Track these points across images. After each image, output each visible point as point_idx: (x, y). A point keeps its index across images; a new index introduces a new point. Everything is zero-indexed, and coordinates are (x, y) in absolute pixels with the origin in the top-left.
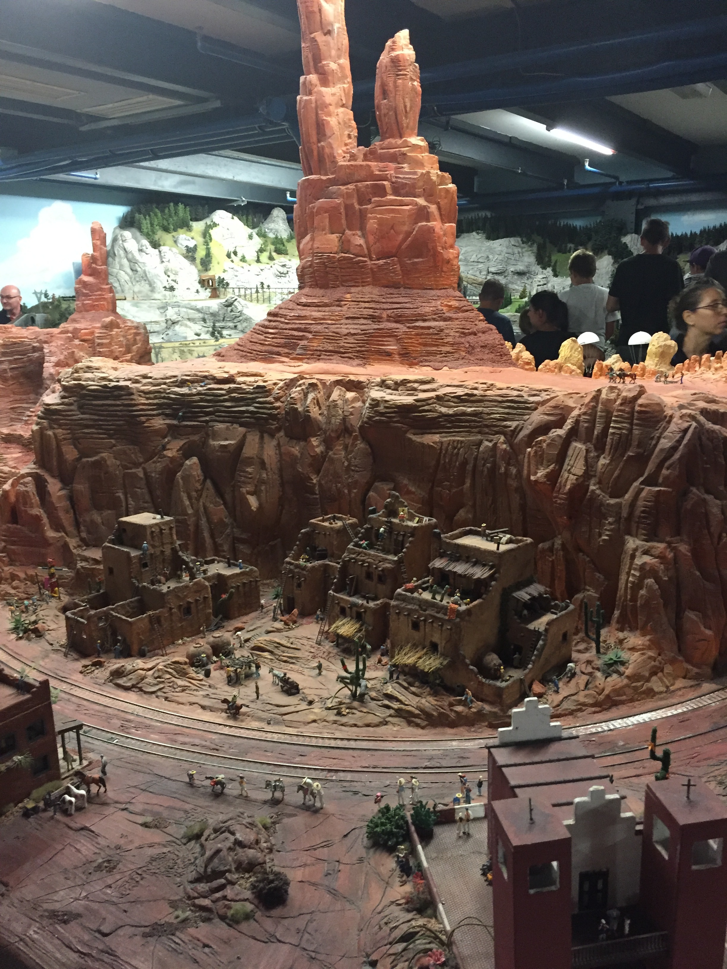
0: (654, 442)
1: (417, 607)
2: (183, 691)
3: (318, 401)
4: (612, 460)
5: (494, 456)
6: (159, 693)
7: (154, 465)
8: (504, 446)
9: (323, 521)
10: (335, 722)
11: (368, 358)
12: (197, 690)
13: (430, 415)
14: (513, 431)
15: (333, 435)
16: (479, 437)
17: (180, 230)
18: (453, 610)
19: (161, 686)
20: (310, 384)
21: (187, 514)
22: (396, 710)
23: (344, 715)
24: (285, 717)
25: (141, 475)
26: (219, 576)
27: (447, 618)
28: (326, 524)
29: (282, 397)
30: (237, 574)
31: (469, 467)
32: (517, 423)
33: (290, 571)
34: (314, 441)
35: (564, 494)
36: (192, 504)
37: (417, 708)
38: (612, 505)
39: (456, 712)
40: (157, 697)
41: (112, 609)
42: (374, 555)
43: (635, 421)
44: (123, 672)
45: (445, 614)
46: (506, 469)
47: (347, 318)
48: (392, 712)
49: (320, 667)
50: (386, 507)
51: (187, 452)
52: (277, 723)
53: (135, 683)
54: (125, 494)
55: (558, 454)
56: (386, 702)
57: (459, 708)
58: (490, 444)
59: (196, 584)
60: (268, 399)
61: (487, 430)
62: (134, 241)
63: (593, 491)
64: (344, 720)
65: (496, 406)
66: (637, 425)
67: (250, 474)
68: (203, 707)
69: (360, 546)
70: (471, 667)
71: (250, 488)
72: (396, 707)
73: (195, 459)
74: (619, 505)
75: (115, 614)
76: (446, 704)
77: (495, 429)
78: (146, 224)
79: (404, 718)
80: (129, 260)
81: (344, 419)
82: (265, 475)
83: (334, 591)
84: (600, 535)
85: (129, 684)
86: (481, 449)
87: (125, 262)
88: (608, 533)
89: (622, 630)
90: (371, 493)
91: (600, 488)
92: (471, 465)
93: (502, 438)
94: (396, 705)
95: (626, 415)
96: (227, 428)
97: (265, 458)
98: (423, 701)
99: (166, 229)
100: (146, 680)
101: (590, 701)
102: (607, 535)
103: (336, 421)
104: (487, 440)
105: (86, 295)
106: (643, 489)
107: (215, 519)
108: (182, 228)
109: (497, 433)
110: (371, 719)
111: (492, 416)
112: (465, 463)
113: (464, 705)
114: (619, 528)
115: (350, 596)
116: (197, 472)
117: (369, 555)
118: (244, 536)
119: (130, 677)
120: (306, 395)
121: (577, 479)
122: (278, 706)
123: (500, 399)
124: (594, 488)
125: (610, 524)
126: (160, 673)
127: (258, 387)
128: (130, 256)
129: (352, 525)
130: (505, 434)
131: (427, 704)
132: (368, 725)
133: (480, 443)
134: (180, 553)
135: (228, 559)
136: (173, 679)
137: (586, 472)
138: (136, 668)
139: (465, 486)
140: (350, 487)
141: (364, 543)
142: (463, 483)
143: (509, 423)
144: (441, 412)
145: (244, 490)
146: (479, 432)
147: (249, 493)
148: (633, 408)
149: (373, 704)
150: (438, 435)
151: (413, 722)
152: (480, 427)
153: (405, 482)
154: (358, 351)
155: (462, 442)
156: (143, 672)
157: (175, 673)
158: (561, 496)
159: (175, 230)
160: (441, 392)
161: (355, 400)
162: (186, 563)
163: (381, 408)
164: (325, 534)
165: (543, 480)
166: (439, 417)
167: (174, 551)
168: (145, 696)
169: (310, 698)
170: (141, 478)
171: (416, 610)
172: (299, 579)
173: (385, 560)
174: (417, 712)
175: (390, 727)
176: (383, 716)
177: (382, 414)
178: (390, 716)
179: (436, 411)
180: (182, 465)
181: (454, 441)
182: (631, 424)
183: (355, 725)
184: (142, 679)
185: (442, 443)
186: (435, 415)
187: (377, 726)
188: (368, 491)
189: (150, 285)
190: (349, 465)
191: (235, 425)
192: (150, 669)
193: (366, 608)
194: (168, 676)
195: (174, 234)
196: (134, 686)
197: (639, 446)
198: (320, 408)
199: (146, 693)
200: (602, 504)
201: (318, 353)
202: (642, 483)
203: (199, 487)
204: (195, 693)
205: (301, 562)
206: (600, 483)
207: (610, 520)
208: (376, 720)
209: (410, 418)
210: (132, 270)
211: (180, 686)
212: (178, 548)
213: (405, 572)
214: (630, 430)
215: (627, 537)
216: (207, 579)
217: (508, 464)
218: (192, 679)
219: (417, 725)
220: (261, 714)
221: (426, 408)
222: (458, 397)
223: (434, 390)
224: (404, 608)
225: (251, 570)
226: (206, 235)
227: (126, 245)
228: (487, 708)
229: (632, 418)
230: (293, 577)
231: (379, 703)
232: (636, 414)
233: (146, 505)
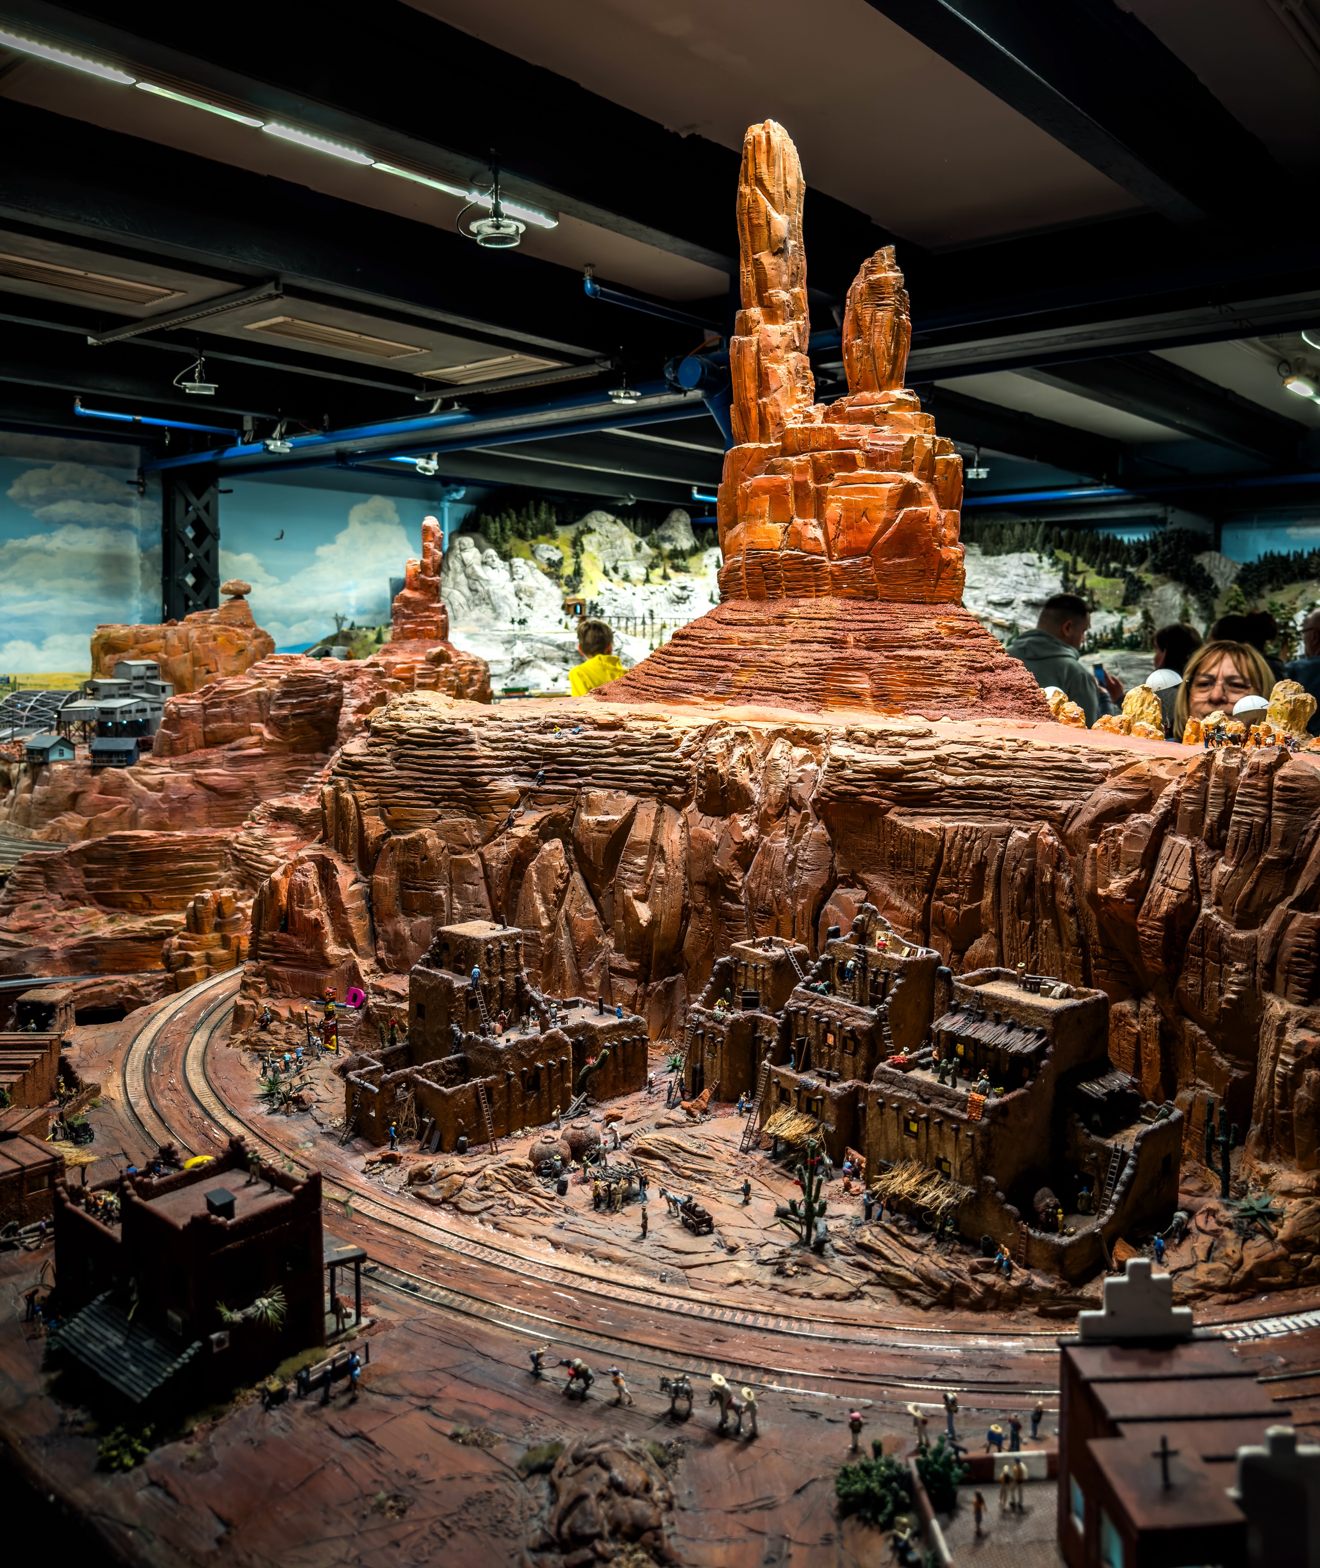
0: (1308, 839)
1: (915, 1096)
2: (524, 1214)
3: (748, 759)
4: (1237, 865)
5: (1033, 854)
6: (485, 1216)
7: (496, 849)
8: (1050, 839)
9: (754, 945)
10: (774, 1287)
11: (824, 701)
12: (546, 1215)
13: (925, 786)
14: (1065, 816)
15: (770, 812)
16: (1006, 823)
17: (540, 537)
18: (976, 1104)
19: (490, 1203)
20: (737, 734)
21: (540, 928)
22: (878, 1274)
23: (789, 1276)
24: (691, 1272)
25: (477, 863)
26: (586, 1028)
27: (965, 1116)
28: (759, 951)
29: (693, 752)
30: (614, 1026)
31: (991, 871)
32: (1072, 802)
33: (700, 1024)
34: (742, 821)
35: (1158, 920)
36: (548, 912)
37: (915, 1272)
38: (1241, 941)
39: (982, 1283)
40: (482, 1221)
41: (418, 1072)
42: (838, 1005)
43: (1276, 804)
44: (430, 1175)
45: (963, 1110)
46: (1053, 877)
47: (793, 642)
48: (872, 1276)
49: (747, 1190)
50: (855, 928)
51: (546, 831)
52: (676, 1281)
53: (447, 1195)
54: (450, 891)
55: (1144, 854)
56: (862, 1259)
57: (989, 1278)
58: (1026, 836)
59: (551, 1037)
60: (673, 754)
61: (1018, 812)
62: (476, 550)
63: (1207, 917)
64: (789, 1284)
65: (1034, 776)
66: (1278, 809)
67: (641, 867)
68: (556, 1245)
69: (814, 989)
70: (1009, 1207)
71: (637, 889)
72: (878, 1268)
73: (557, 843)
74: (1254, 941)
75: (421, 1079)
76: (965, 1268)
77: (1033, 811)
78: (494, 527)
79: (892, 1288)
80: (468, 577)
81: (788, 789)
82: (662, 871)
83: (771, 1062)
84: (1221, 991)
85: (438, 1196)
86: (1010, 843)
87: (462, 578)
88: (1234, 988)
89: (1265, 1159)
90: (828, 906)
91: (1218, 913)
92: (994, 867)
93: (1046, 827)
94: (879, 1265)
95: (1260, 794)
96: (610, 797)
97: (664, 842)
98: (926, 1260)
99: (522, 536)
100: (464, 1192)
101: (1218, 1281)
102: (1234, 992)
103: (776, 791)
104: (1020, 829)
105: (408, 617)
106: (1294, 915)
107: (582, 936)
108: (543, 533)
109: (1037, 817)
110: (833, 1285)
111: (1028, 791)
112: (982, 865)
113: (998, 1273)
114: (1254, 981)
115: (798, 1072)
116: (560, 862)
117: (830, 1003)
118: (626, 965)
119: (440, 1184)
120: (730, 750)
121: (1178, 896)
122: (677, 1252)
123: (1041, 764)
124: (1208, 911)
125: (1237, 971)
126: (488, 1182)
127: (659, 736)
128: (469, 570)
129: (798, 955)
130: (1051, 820)
131: (933, 1267)
132: (830, 1297)
133: (1009, 833)
134: (528, 987)
135: (600, 1001)
136: (508, 1193)
137: (1195, 884)
138: (450, 1170)
139: (984, 902)
140: (794, 894)
141: (821, 986)
142: (980, 897)
143: (1057, 803)
144: (943, 782)
145: (629, 893)
146: (1007, 816)
147: (637, 897)
148: (1270, 782)
149: (838, 1261)
150: (938, 818)
151: (907, 1296)
152: (1008, 807)
153: (885, 890)
154: (810, 690)
155: (978, 830)
156: (462, 1179)
157: (510, 1184)
158: (1151, 923)
159: (534, 537)
160: (943, 751)
161: (806, 759)
162: (537, 1004)
163: (848, 773)
164: (756, 968)
165: (1120, 895)
166: (941, 790)
167: (520, 983)
168: (463, 1218)
169: (731, 1243)
170: (475, 869)
171: (912, 1102)
172: (713, 1039)
173: (855, 1013)
174: (915, 1279)
175: (867, 1302)
176: (856, 1282)
177: (849, 781)
178: (869, 1283)
179: (935, 780)
180: (537, 851)
181: (965, 828)
182: (1269, 807)
183: (809, 1295)
184: (460, 1189)
185: (944, 830)
186: (934, 786)
187: (846, 1299)
188: (824, 901)
189: (494, 610)
190: (795, 859)
191: (621, 793)
192: (472, 1174)
193: (824, 1093)
194: (500, 1188)
195: (532, 542)
196: (445, 1200)
197: (1283, 844)
198: (751, 770)
199: (464, 1212)
200: (1222, 940)
201: (748, 691)
202: (1291, 906)
203: (562, 886)
204: (542, 1219)
205: (717, 1011)
206: (1218, 903)
207: (1239, 966)
208: (845, 1289)
209: (893, 789)
210: (471, 590)
211: (520, 1207)
212: (525, 979)
213: (889, 1037)
214: (1268, 818)
215: (1269, 997)
216: (569, 1031)
217: (1057, 868)
218: (538, 1195)
219: (916, 1303)
220: (649, 1263)
221: (920, 774)
222: (971, 760)
223: (931, 748)
224: (891, 1097)
225: (637, 1021)
226: (576, 544)
227: (465, 555)
228: (1038, 1281)
229: (1269, 798)
230: (703, 1035)
231: (850, 1259)
232: (1275, 792)
233: (478, 910)
